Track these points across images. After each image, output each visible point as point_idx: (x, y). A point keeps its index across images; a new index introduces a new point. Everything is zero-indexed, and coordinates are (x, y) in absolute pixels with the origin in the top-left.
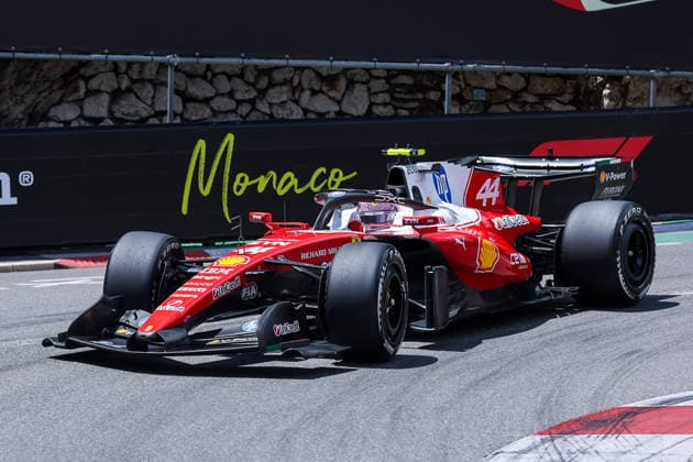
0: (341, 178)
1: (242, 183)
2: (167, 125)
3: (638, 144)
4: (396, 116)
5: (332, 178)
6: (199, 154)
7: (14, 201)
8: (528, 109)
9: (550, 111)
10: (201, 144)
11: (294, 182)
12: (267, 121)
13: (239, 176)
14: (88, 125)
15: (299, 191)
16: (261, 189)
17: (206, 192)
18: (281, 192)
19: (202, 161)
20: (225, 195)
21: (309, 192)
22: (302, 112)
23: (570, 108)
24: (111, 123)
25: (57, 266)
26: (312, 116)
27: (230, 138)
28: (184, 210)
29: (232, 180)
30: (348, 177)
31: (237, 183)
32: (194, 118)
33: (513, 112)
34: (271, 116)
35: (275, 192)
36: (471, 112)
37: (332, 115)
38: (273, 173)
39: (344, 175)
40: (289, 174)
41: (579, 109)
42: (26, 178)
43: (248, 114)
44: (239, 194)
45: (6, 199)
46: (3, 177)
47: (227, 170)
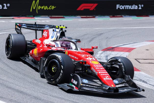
0: (54, 7)
1: (40, 7)
3: (96, 5)
5: (52, 7)
7: (6, 8)
10: (34, 2)
11: (47, 8)
13: (39, 6)
15: (48, 9)
16: (42, 8)
17: (34, 8)
18: (45, 9)
19: (34, 4)
20: (37, 9)
21: (49, 9)
25: (13, 18)
27: (38, 1)
28: (31, 11)
29: (38, 7)
31: (39, 7)
35: (44, 9)
38: (44, 6)
40: (46, 7)
42: (8, 5)
44: (39, 9)
45: (5, 8)
46: (5, 5)
47: (37, 5)
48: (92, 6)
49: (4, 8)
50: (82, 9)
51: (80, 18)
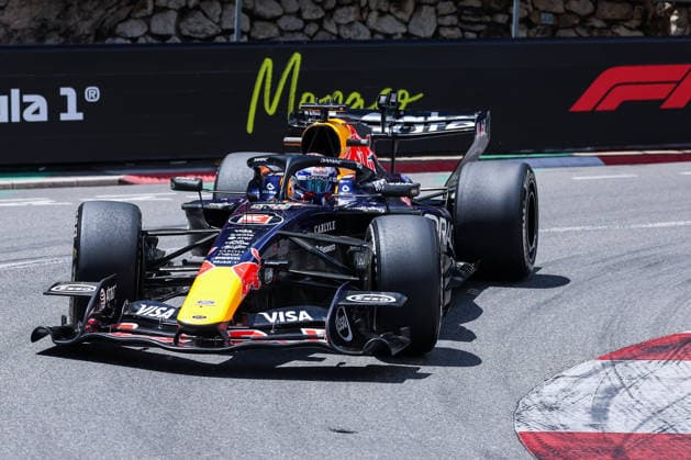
0: (407, 100)
2: (234, 43)
4: (463, 39)
6: (266, 73)
7: (80, 116)
8: (595, 33)
9: (619, 37)
10: (268, 63)
11: (360, 103)
12: (333, 42)
13: (305, 96)
14: (155, 42)
17: (271, 111)
19: (269, 81)
22: (368, 33)
23: (639, 34)
24: (178, 40)
25: (121, 182)
26: (379, 37)
27: (297, 57)
28: (250, 129)
29: (298, 99)
30: (415, 98)
31: (302, 103)
32: (261, 37)
33: (580, 36)
34: (338, 36)
36: (538, 36)
37: (400, 36)
38: (339, 94)
39: (410, 96)
40: (355, 95)
41: (646, 35)
42: (93, 94)
43: (315, 34)
45: (72, 114)
46: (69, 93)
47: (293, 89)
48: (679, 83)
49: (63, 117)
50: (610, 104)
51: (596, 165)
